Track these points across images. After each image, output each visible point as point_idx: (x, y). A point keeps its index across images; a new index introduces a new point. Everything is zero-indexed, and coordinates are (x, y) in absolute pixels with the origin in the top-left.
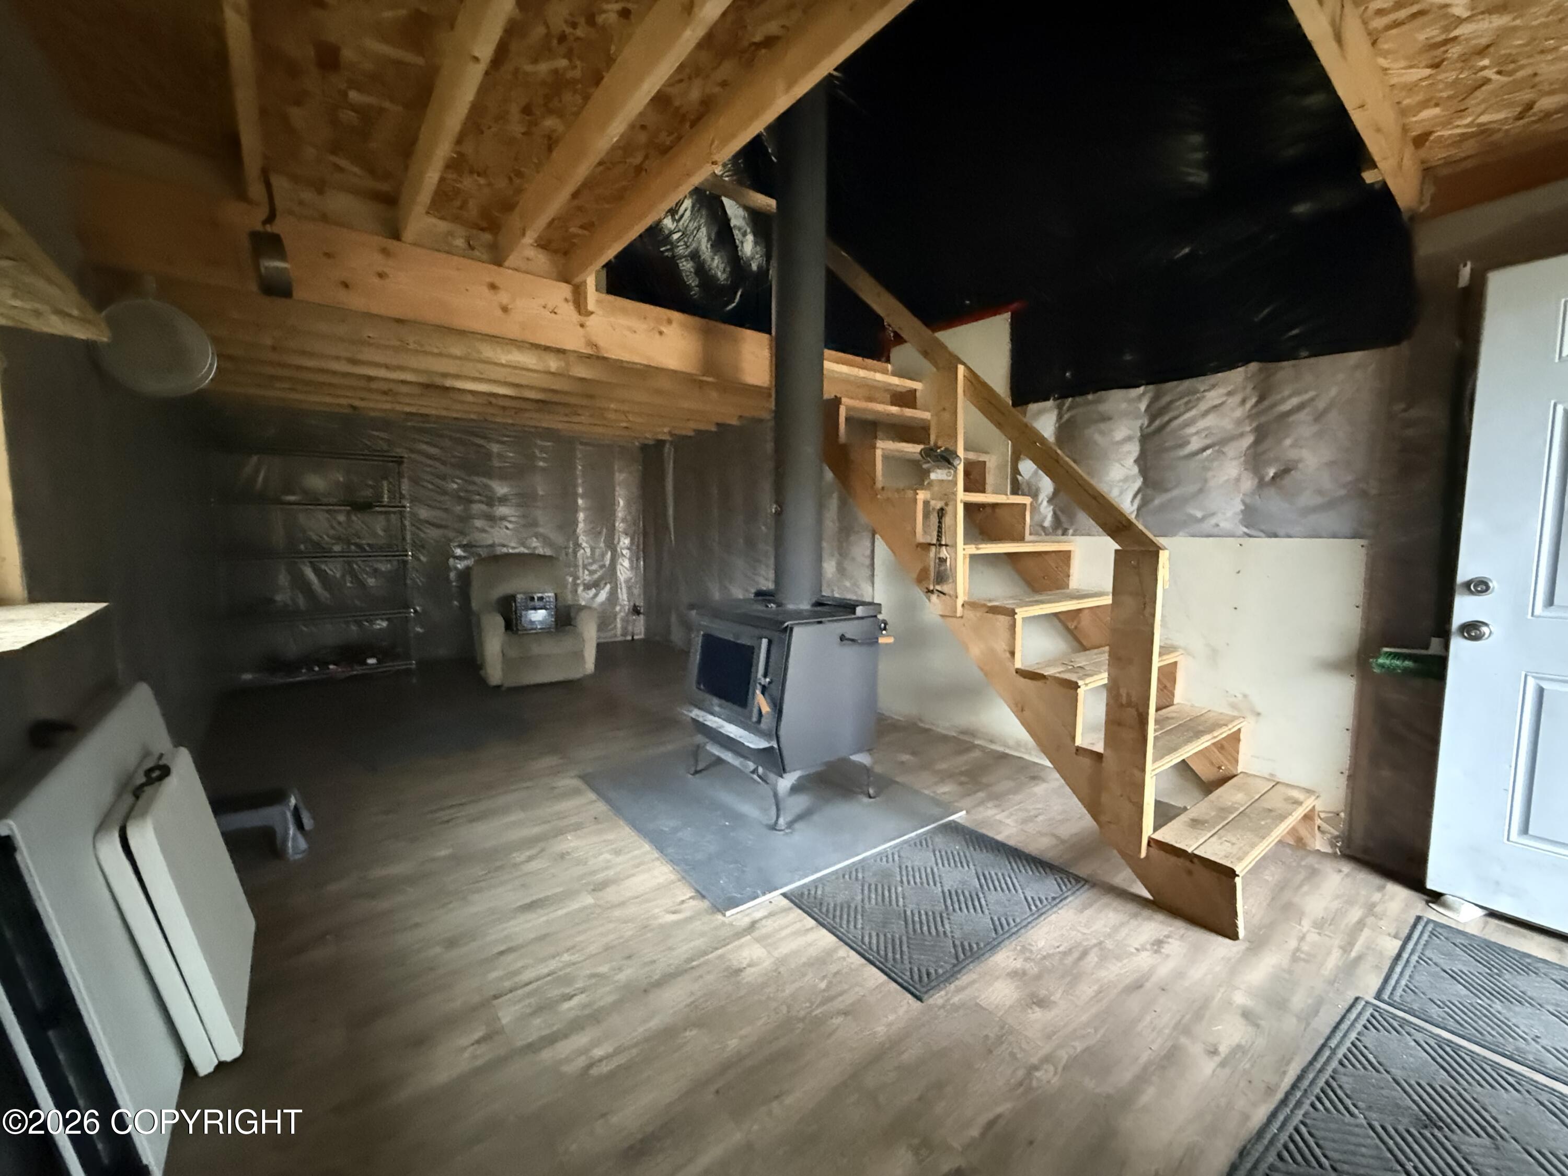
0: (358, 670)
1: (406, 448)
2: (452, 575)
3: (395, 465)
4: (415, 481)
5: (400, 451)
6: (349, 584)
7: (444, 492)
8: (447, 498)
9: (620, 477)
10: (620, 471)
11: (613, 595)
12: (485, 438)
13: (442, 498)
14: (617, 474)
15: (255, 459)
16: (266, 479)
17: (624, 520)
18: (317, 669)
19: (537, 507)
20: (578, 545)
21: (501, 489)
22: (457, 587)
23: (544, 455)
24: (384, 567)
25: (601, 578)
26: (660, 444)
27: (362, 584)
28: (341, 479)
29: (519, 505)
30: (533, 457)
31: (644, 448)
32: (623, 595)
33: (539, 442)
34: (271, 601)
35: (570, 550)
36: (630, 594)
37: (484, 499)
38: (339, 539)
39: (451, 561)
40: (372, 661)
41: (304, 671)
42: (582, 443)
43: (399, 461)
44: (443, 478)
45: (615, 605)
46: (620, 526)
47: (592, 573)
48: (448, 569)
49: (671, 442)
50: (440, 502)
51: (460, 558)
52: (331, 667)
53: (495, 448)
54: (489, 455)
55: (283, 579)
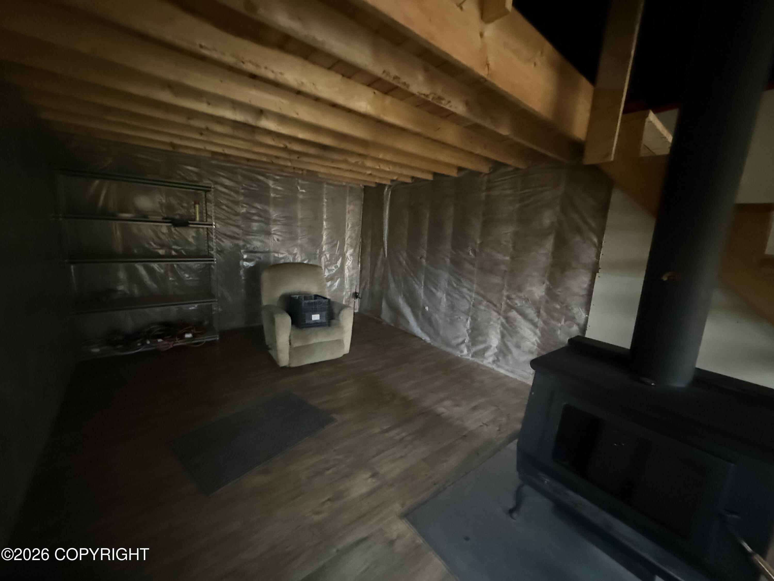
0: (179, 343)
1: (212, 181)
2: (242, 272)
3: (203, 193)
4: (218, 205)
5: (206, 182)
6: (171, 279)
7: (237, 214)
8: (238, 218)
9: (349, 207)
10: (349, 204)
11: (342, 284)
12: (263, 175)
13: (236, 218)
14: (348, 206)
15: (97, 182)
16: (106, 199)
17: (350, 237)
18: (148, 342)
19: (298, 226)
20: (321, 253)
21: (274, 214)
22: (244, 280)
23: (304, 191)
24: (195, 265)
25: (334, 275)
26: (381, 187)
27: (179, 279)
28: (164, 201)
29: (285, 224)
30: (296, 191)
31: (366, 189)
32: (347, 286)
33: (300, 181)
34: (114, 291)
35: (317, 256)
36: (351, 285)
37: (263, 219)
38: (162, 246)
39: (241, 262)
40: (188, 336)
41: (139, 344)
42: (328, 184)
43: (207, 190)
44: (237, 203)
45: (343, 292)
46: (348, 241)
47: (329, 271)
48: (239, 267)
49: (390, 186)
50: (234, 221)
51: (246, 260)
52: (160, 340)
53: (271, 183)
54: (267, 187)
55: (122, 275)
